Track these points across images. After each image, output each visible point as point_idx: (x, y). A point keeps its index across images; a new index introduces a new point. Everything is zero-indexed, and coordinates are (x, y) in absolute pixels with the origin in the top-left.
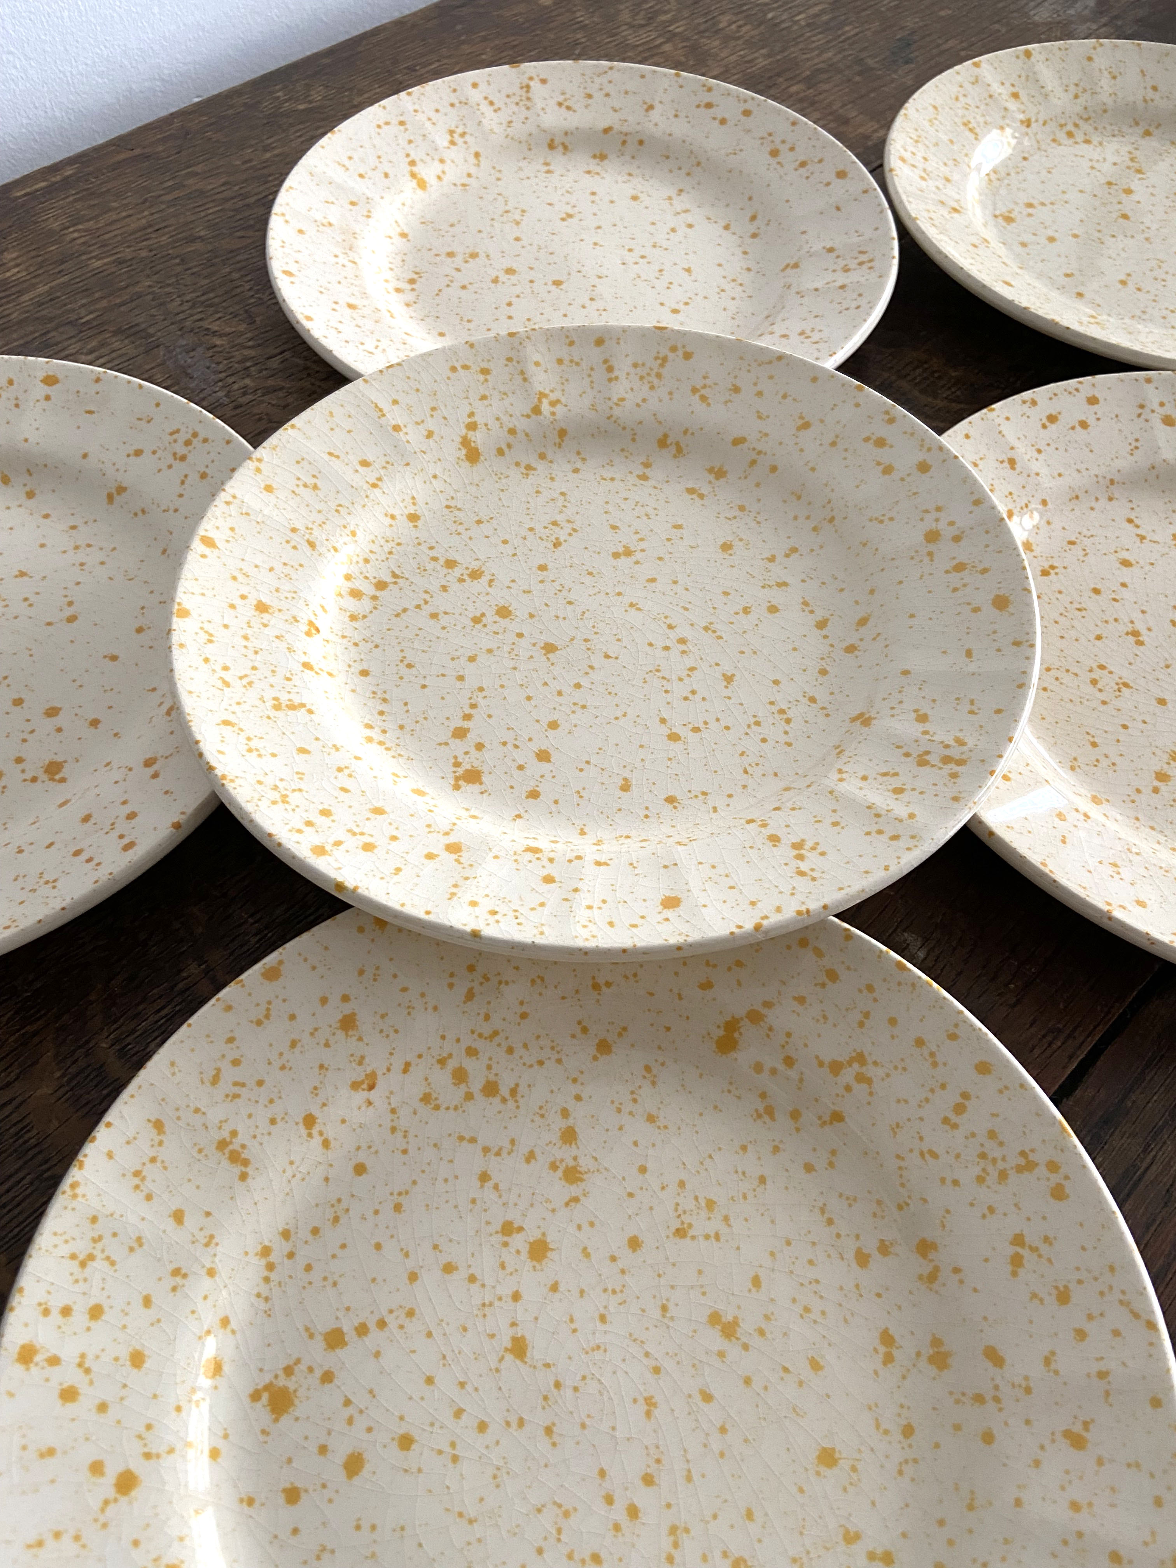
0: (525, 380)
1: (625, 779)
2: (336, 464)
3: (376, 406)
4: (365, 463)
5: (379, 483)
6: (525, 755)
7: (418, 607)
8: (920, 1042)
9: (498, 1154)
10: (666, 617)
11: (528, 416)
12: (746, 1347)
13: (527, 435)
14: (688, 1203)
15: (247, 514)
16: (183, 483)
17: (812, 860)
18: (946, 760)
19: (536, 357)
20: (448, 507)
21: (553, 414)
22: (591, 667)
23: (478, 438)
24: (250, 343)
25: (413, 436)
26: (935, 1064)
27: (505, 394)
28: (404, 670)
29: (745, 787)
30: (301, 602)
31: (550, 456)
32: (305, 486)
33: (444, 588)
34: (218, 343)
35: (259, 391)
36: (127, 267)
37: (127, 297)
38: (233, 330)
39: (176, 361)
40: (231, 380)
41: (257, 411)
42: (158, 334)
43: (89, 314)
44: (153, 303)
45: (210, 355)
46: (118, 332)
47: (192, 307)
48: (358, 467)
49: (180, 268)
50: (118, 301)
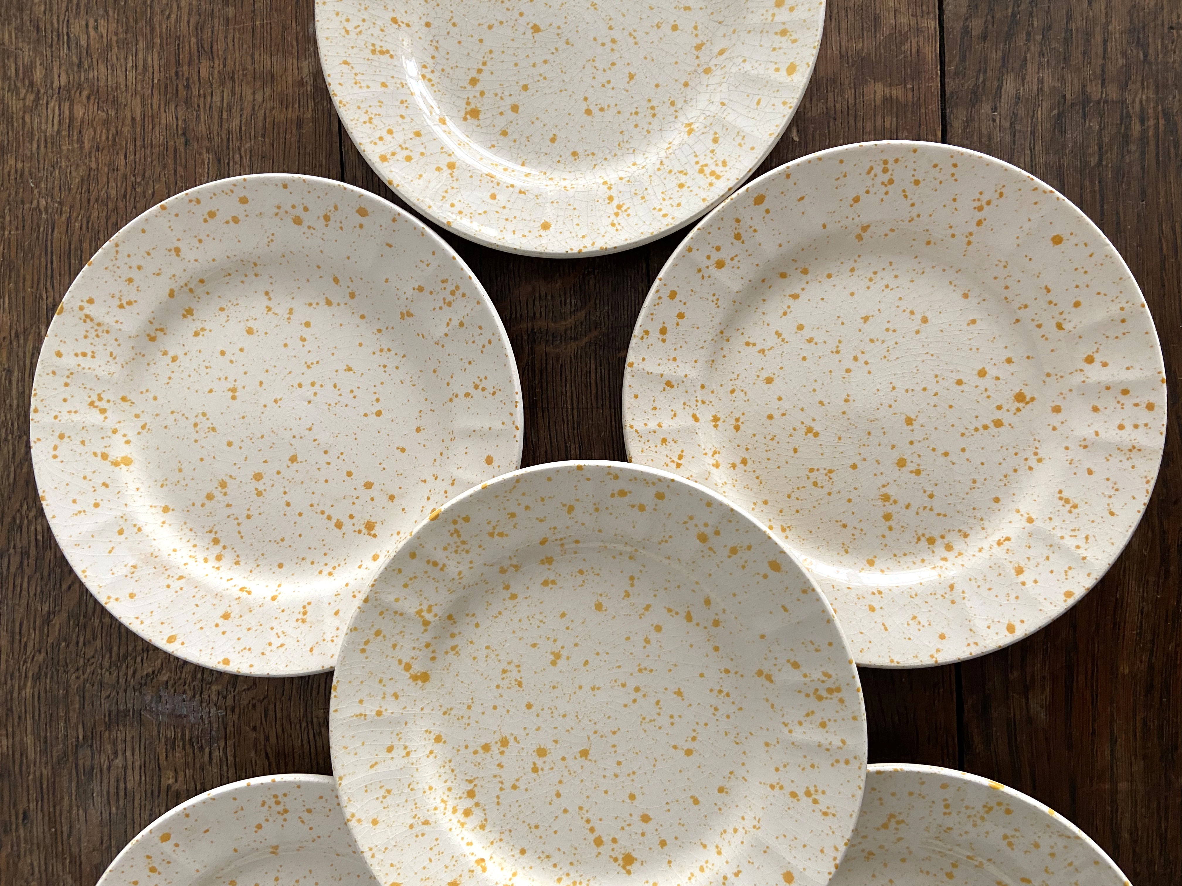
0: (401, 614)
1: (692, 797)
2: (381, 768)
3: (357, 716)
4: (390, 749)
5: (408, 750)
6: (639, 826)
7: (501, 789)
10: (616, 681)
11: (426, 630)
13: (435, 638)
17: (823, 802)
18: (830, 691)
19: (392, 598)
20: (445, 713)
21: (435, 615)
22: (614, 746)
23: (417, 668)
25: (391, 708)
27: (401, 632)
28: (537, 832)
29: (744, 753)
30: (461, 858)
31: (456, 631)
32: (385, 797)
33: (500, 765)
34: (165, 678)
35: (229, 688)
36: (46, 677)
37: (77, 698)
38: (159, 661)
39: (163, 714)
40: (205, 696)
41: (245, 702)
42: (129, 705)
43: (77, 731)
44: (95, 687)
45: (172, 691)
46: (108, 726)
47: (119, 669)
48: (390, 755)
49: (72, 647)
50: (77, 706)
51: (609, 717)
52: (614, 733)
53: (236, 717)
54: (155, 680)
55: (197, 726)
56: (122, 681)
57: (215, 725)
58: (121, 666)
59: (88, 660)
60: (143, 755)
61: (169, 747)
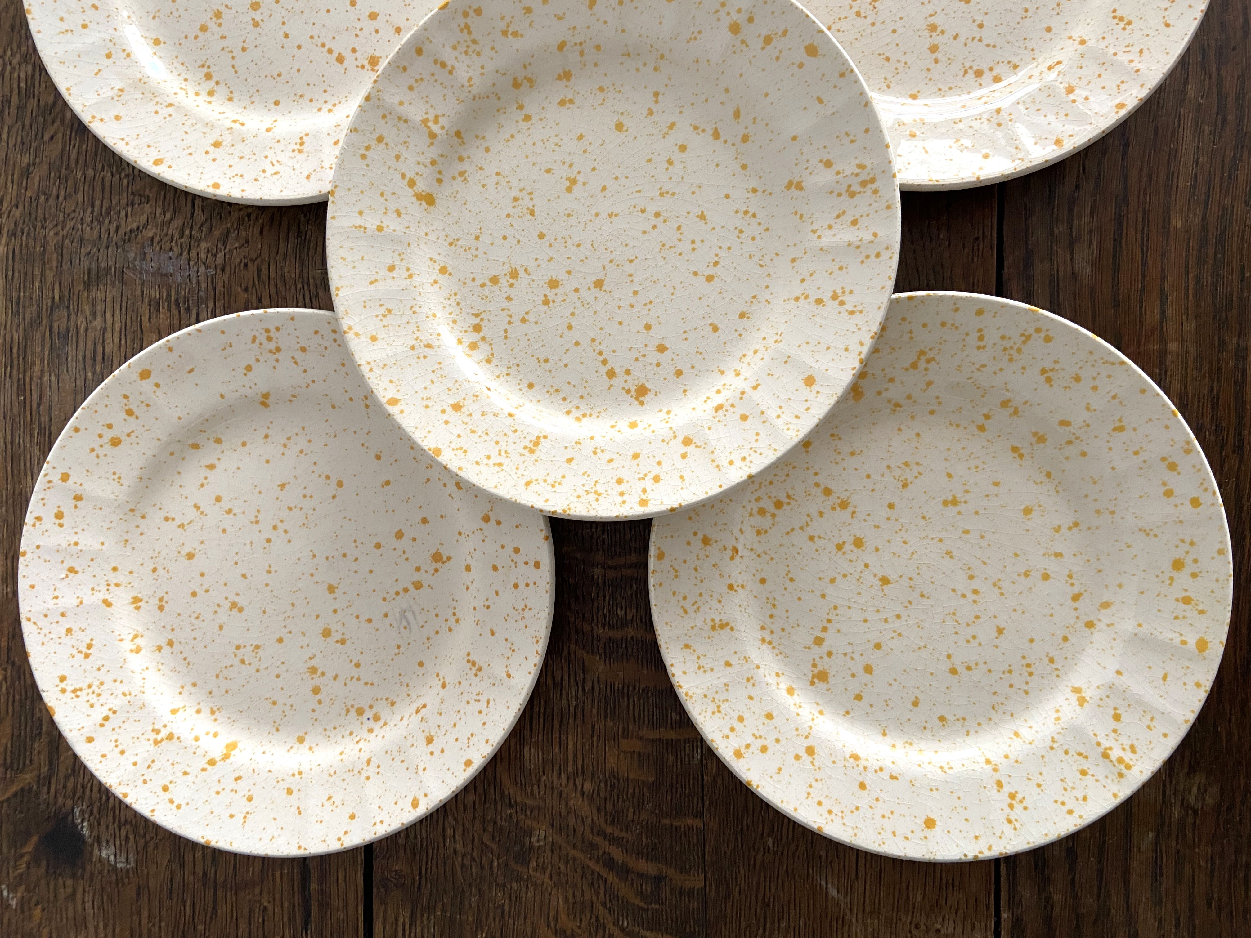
0: (406, 121)
1: (711, 324)
2: (380, 286)
3: (356, 227)
4: (391, 269)
5: (411, 272)
6: (654, 356)
7: (510, 323)
8: (943, 324)
9: (808, 525)
10: (635, 207)
11: (432, 144)
12: (965, 502)
13: (442, 156)
14: (898, 472)
15: (385, 365)
16: (296, 363)
17: (851, 302)
18: (864, 184)
19: (396, 100)
20: (451, 244)
21: (443, 128)
22: (631, 275)
23: (421, 186)
24: (168, 216)
25: (393, 224)
26: (957, 328)
27: (405, 142)
28: (547, 366)
29: (769, 275)
30: (465, 383)
31: (464, 155)
32: (384, 316)
33: (509, 298)
34: (150, 234)
35: (219, 246)
36: (23, 234)
37: (55, 255)
38: (145, 216)
39: (147, 272)
40: (193, 254)
41: (237, 261)
42: (110, 263)
43: (53, 290)
44: (75, 244)
45: (158, 248)
46: (87, 286)
47: (101, 224)
48: (391, 274)
49: (51, 202)
50: (54, 264)
51: (626, 245)
52: (631, 261)
53: (226, 277)
54: (140, 236)
55: (183, 286)
56: (104, 237)
57: (204, 285)
58: (104, 219)
59: (69, 215)
60: (124, 316)
61: (152, 309)
